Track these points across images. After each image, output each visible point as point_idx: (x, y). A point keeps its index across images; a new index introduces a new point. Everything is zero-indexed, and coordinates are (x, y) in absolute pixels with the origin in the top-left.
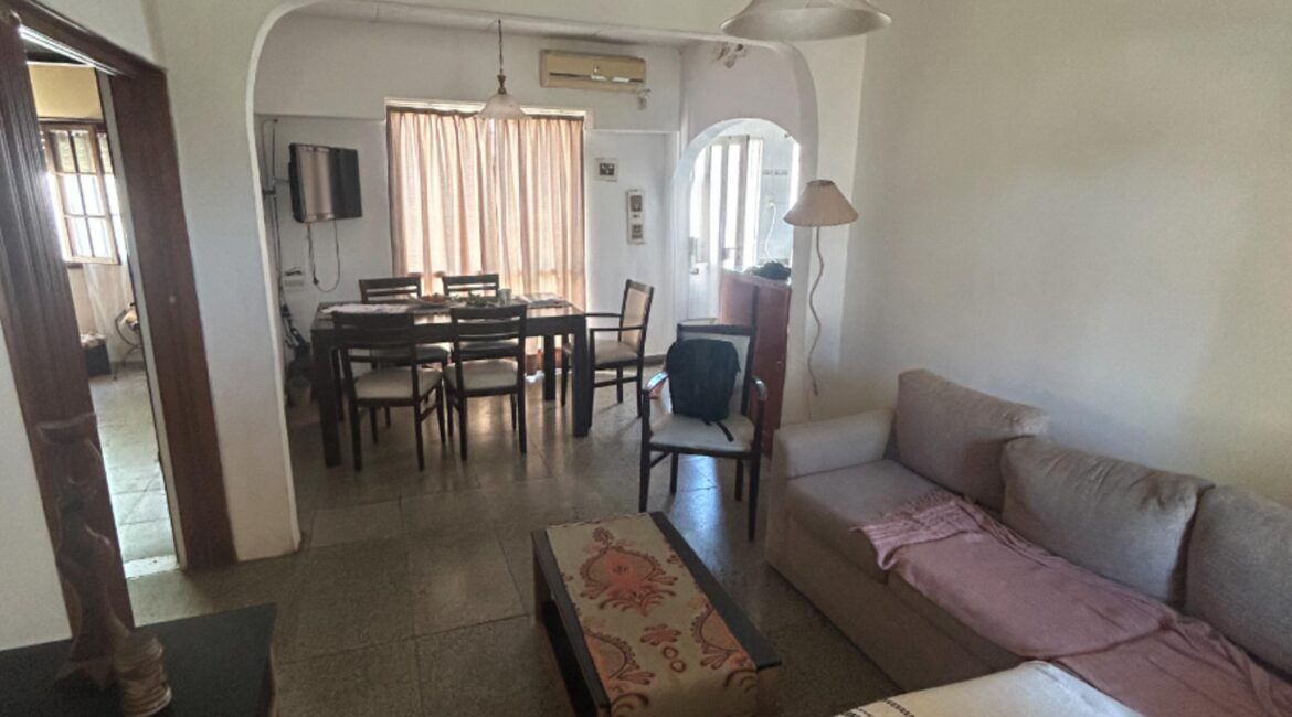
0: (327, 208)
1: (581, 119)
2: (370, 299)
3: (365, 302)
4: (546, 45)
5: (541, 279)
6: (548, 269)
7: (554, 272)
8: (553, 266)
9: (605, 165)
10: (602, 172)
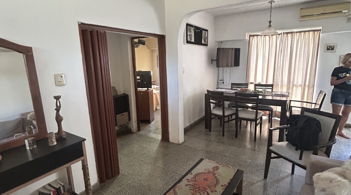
0: (233, 64)
1: (320, 30)
2: (233, 88)
3: (232, 89)
4: (302, 7)
5: (294, 88)
6: (299, 84)
7: (301, 85)
8: (301, 84)
9: (329, 46)
10: (328, 49)
